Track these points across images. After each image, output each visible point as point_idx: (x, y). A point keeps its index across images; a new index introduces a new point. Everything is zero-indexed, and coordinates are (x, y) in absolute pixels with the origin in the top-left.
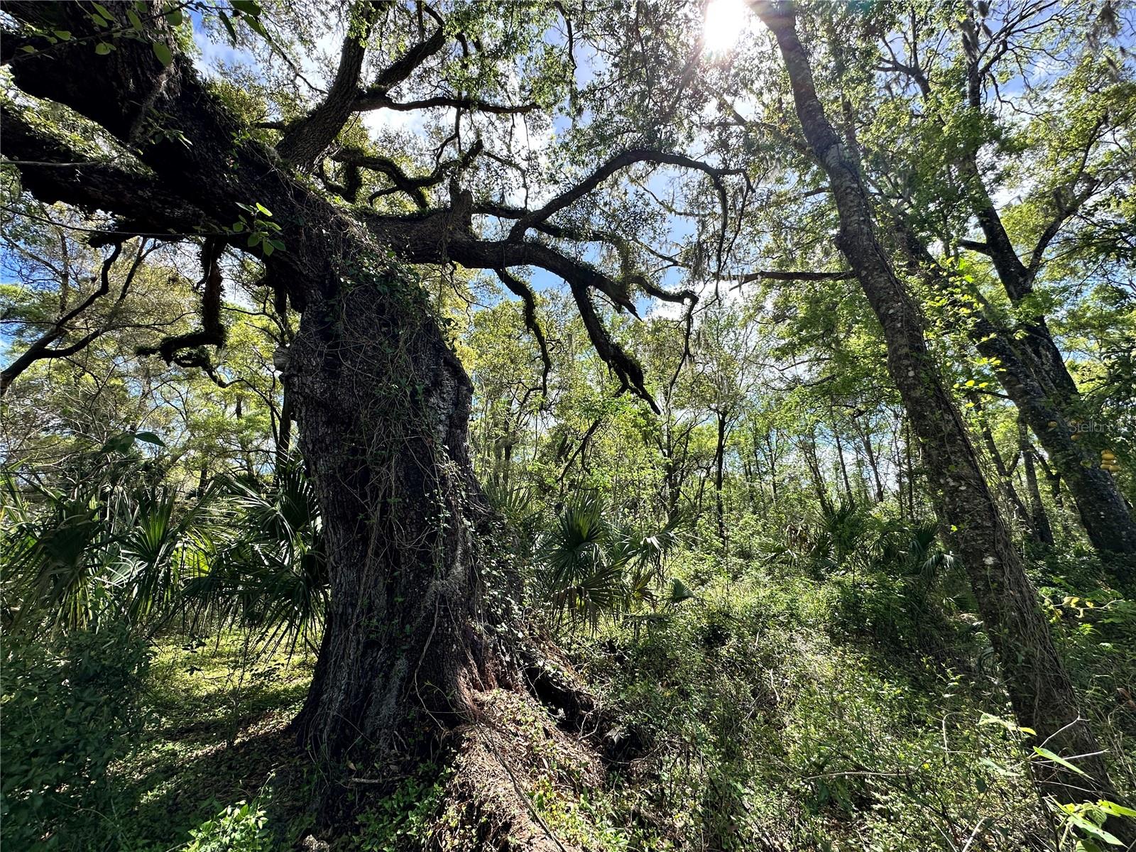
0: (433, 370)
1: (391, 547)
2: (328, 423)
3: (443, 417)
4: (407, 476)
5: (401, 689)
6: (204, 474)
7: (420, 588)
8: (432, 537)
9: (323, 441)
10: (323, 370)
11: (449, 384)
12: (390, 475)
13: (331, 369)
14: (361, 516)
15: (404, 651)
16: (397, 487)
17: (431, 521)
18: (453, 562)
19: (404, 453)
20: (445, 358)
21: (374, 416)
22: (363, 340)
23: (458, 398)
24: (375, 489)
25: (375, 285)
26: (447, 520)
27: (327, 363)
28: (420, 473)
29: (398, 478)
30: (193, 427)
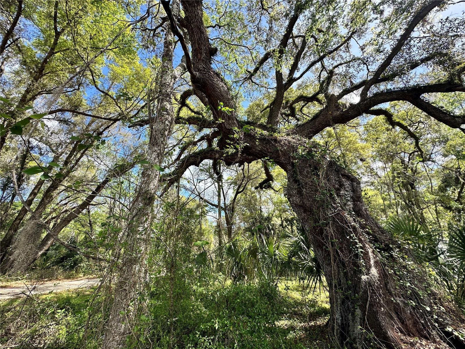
0: (338, 180)
1: (340, 260)
2: (305, 212)
3: (349, 198)
4: (337, 230)
5: (361, 323)
6: (281, 219)
7: (357, 278)
8: (357, 256)
9: (305, 219)
10: (298, 194)
11: (347, 184)
12: (330, 230)
13: (300, 193)
14: (324, 247)
15: (358, 305)
16: (335, 235)
17: (354, 248)
18: (370, 267)
19: (334, 221)
20: (342, 174)
21: (318, 208)
22: (307, 180)
23: (353, 189)
24: (327, 236)
25: (305, 157)
26: (361, 248)
27: (298, 191)
28: (343, 228)
29: (334, 231)
30: (274, 204)
